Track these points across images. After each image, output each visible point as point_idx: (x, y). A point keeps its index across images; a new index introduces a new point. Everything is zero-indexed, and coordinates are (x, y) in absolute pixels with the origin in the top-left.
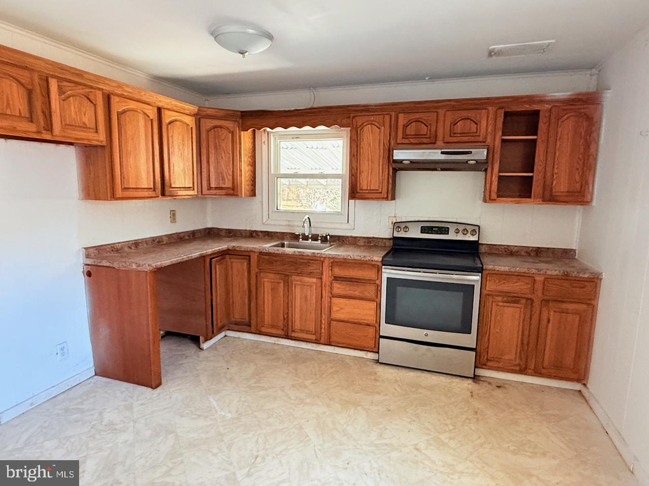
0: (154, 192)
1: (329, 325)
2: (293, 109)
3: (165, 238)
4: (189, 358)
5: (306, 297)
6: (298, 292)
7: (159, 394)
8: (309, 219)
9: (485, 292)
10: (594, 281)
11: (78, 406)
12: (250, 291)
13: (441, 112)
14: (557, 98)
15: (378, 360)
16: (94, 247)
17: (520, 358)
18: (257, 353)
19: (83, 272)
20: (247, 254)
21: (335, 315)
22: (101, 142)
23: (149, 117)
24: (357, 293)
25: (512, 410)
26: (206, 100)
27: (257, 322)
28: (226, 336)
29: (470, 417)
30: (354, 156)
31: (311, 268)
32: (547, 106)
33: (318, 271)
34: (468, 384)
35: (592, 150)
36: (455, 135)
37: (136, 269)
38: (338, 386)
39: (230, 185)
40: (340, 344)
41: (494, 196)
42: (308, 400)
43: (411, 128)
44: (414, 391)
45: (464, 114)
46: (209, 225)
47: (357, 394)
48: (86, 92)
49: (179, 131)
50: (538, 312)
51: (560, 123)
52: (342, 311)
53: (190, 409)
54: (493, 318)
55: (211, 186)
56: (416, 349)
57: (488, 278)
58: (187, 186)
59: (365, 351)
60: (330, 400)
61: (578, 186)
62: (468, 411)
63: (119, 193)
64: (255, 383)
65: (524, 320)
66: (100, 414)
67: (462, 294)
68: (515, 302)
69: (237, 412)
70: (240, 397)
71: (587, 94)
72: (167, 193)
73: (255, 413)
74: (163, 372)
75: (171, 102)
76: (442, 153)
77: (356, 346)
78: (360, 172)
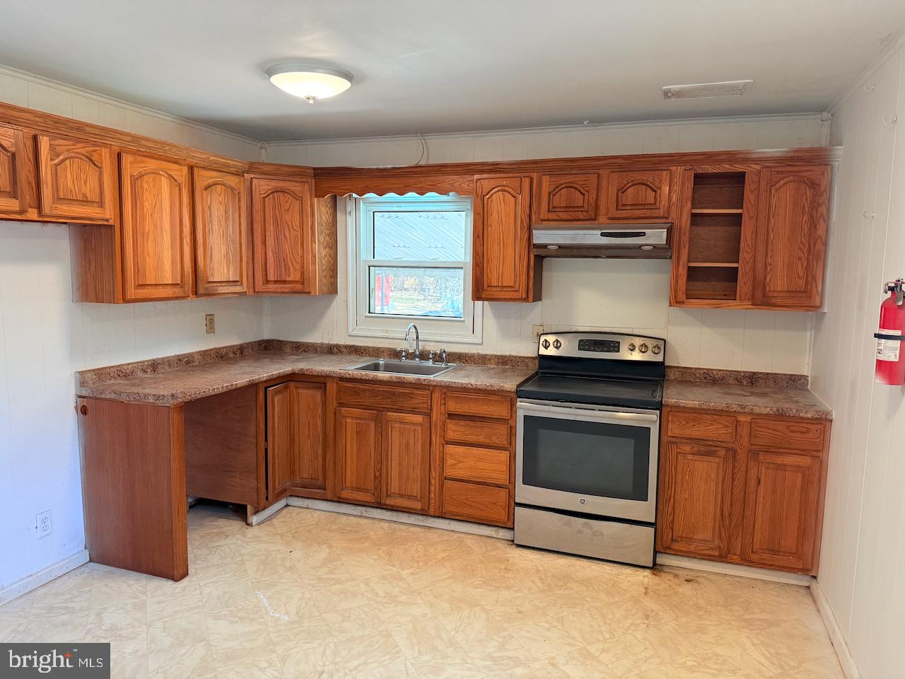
0: (182, 290)
1: (442, 486)
2: (389, 166)
3: (197, 357)
4: (229, 538)
5: (407, 445)
6: (395, 438)
7: (184, 589)
8: (415, 327)
9: (665, 439)
10: (823, 422)
11: (67, 605)
12: (325, 437)
13: (604, 173)
14: (769, 155)
15: (513, 541)
16: (94, 370)
17: (720, 537)
18: (332, 531)
19: (76, 407)
20: (322, 380)
21: (449, 472)
22: (107, 220)
23: (176, 181)
24: (481, 439)
25: (701, 613)
26: (261, 148)
27: (335, 483)
28: (287, 505)
29: (638, 622)
30: (478, 237)
31: (417, 401)
32: (754, 166)
33: (425, 405)
34: (644, 576)
35: (821, 232)
36: (624, 208)
37: (153, 403)
38: (449, 578)
39: (298, 277)
40: (457, 515)
41: (682, 296)
42: (404, 598)
43: (561, 196)
44: (562, 586)
45: (637, 176)
46: (267, 336)
47: (477, 590)
48: (87, 152)
49: (220, 199)
50: (743, 469)
51: (773, 192)
52: (461, 464)
53: (230, 609)
54: (680, 477)
55: (269, 279)
56: (568, 524)
57: (670, 418)
58: (231, 280)
59: (495, 526)
60: (436, 597)
61: (802, 283)
62: (636, 613)
63: (132, 292)
64: (327, 574)
65: (723, 481)
66: (99, 615)
67: (632, 441)
68: (708, 454)
69: (297, 613)
70: (303, 593)
71: (810, 150)
72: (201, 291)
73: (324, 615)
74: (190, 557)
75: (208, 158)
76: (602, 234)
77: (480, 519)
78: (488, 260)
